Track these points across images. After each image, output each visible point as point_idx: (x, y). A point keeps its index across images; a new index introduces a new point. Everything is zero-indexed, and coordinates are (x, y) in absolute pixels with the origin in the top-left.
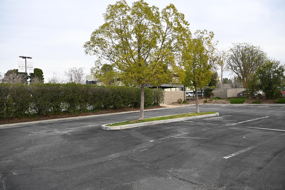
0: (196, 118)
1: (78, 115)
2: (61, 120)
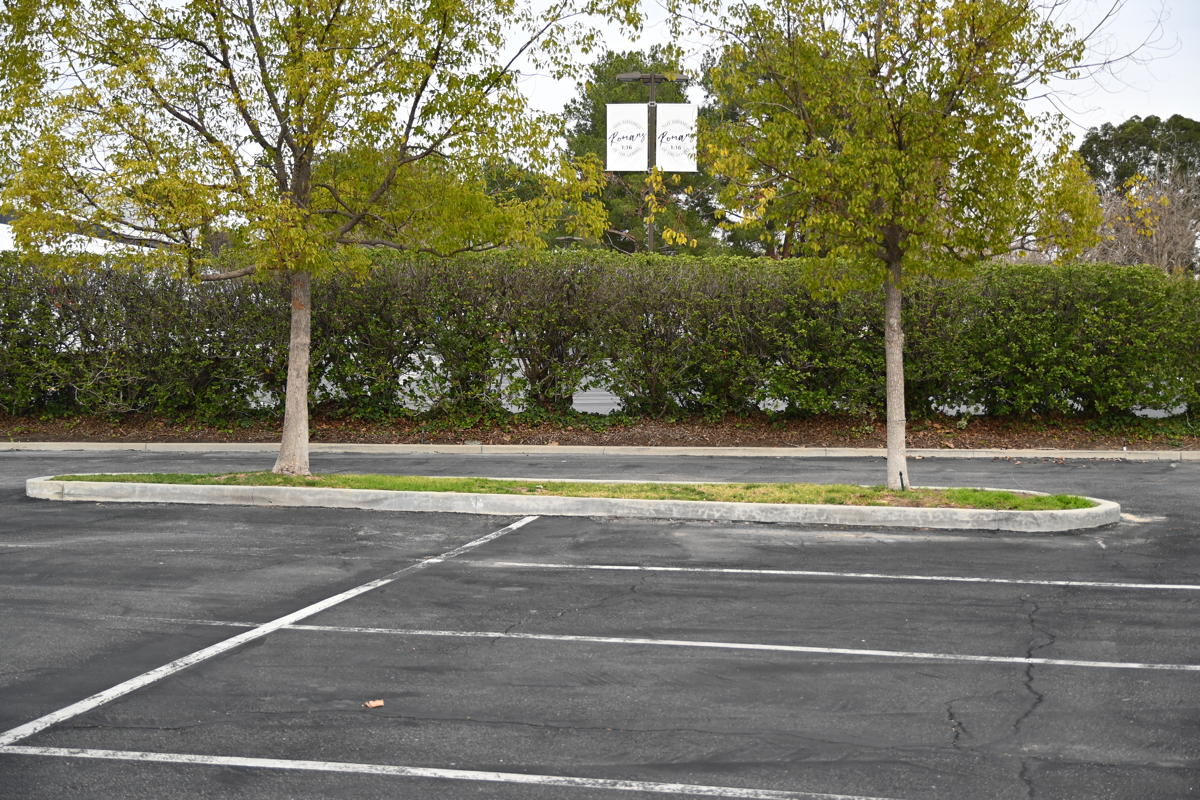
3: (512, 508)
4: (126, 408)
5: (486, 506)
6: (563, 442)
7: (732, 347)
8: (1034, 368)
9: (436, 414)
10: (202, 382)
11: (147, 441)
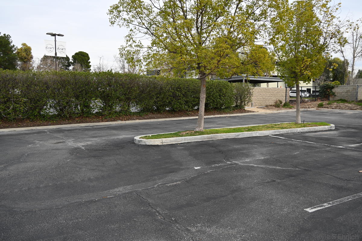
0: (292, 132)
1: (115, 119)
2: (91, 125)
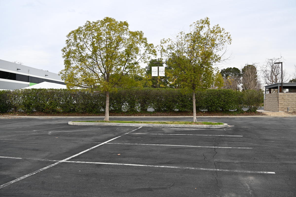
3: (139, 125)
4: (82, 111)
5: (135, 125)
6: (146, 116)
7: (170, 102)
8: (214, 104)
9: (127, 112)
10: (93, 108)
11: (85, 116)
